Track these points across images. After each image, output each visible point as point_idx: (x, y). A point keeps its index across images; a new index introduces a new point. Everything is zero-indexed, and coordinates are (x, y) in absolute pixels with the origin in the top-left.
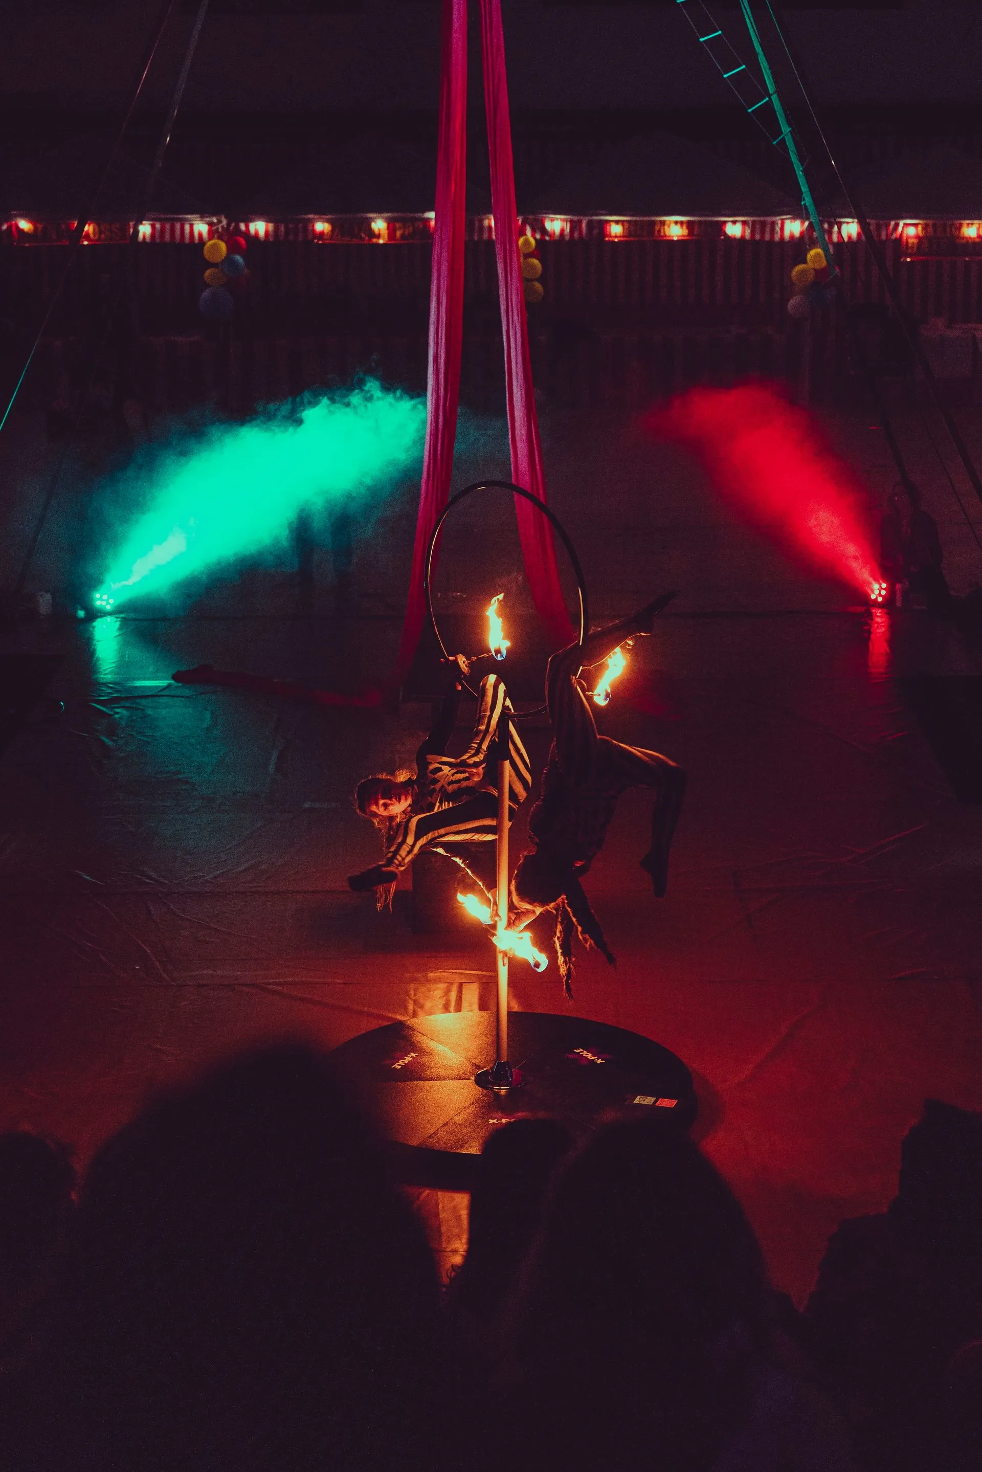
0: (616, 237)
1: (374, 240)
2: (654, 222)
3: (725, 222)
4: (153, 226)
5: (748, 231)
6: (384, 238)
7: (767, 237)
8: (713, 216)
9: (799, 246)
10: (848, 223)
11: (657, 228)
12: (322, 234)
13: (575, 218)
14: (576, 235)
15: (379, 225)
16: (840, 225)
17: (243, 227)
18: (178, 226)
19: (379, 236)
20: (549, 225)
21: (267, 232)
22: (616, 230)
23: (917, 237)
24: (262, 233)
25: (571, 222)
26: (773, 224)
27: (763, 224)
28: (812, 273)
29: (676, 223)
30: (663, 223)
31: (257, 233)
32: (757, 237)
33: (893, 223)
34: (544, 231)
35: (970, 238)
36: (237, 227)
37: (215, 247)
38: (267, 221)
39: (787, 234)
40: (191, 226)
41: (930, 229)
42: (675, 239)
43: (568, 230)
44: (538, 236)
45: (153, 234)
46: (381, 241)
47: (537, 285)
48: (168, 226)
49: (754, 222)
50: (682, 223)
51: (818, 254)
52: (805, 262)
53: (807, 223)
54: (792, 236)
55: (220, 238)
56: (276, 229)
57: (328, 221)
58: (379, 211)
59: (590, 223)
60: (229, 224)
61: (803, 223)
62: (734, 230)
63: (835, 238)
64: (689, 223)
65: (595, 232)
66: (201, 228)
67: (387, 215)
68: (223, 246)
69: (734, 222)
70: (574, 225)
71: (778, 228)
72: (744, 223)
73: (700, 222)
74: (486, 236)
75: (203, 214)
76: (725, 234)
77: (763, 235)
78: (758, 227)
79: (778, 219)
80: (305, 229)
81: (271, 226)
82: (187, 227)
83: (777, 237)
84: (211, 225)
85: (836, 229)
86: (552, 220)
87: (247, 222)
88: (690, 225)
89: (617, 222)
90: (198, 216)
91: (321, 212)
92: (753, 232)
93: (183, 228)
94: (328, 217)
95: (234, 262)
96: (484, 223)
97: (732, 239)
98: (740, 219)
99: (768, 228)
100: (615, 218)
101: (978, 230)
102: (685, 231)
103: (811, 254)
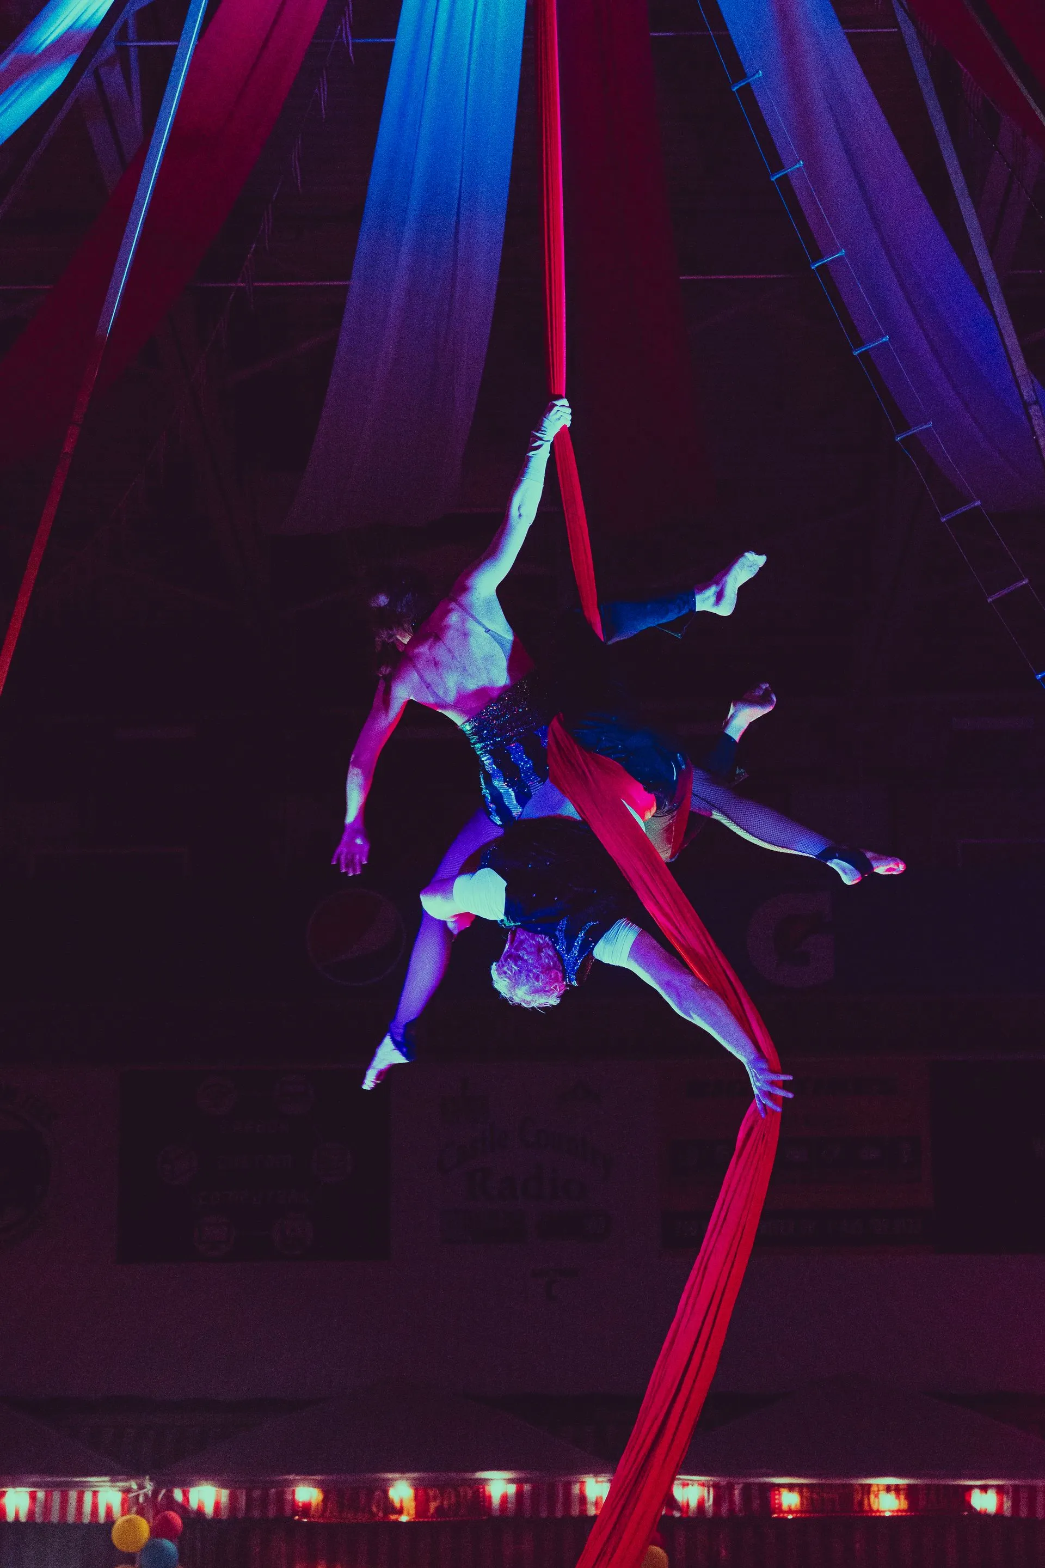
0: (790, 1511)
1: (393, 1517)
2: (851, 1489)
3: (971, 1488)
4: (33, 1496)
5: (1007, 1505)
6: (408, 1514)
7: (1040, 1511)
8: (947, 1477)
11: (858, 1497)
12: (307, 1506)
13: (723, 1481)
14: (724, 1508)
15: (401, 1492)
17: (178, 1495)
18: (73, 1495)
19: (400, 1511)
20: (679, 1493)
21: (217, 1506)
22: (789, 1500)
24: (209, 1510)
25: (716, 1486)
27: (1032, 1490)
29: (888, 1489)
30: (867, 1489)
31: (201, 1504)
32: (1024, 1513)
34: (672, 1503)
36: (169, 1497)
37: (131, 1527)
38: (220, 1483)
40: (95, 1494)
42: (888, 1514)
43: (709, 1503)
44: (662, 1511)
45: (31, 1513)
46: (404, 1518)
48: (56, 1496)
49: (1016, 1489)
50: (897, 1489)
55: (140, 1512)
56: (233, 1497)
57: (319, 1485)
58: (403, 1468)
59: (747, 1488)
60: (156, 1493)
62: (985, 1501)
64: (908, 1485)
65: (756, 1504)
66: (110, 1497)
67: (415, 1475)
68: (144, 1527)
69: (984, 1489)
70: (721, 1493)
72: (1000, 1490)
73: (927, 1487)
74: (575, 1511)
75: (115, 1475)
76: (971, 1508)
77: (1033, 1507)
78: (1023, 1495)
80: (281, 1495)
81: (224, 1494)
82: (88, 1497)
84: (127, 1491)
86: (685, 1485)
87: (186, 1485)
88: (910, 1493)
89: (791, 1487)
90: (107, 1479)
91: (306, 1471)
92: (1015, 1506)
93: (80, 1500)
94: (318, 1478)
95: (162, 1551)
96: (576, 1489)
97: (982, 1516)
98: (993, 1482)
99: (1040, 1497)
100: (787, 1481)
102: (904, 1504)
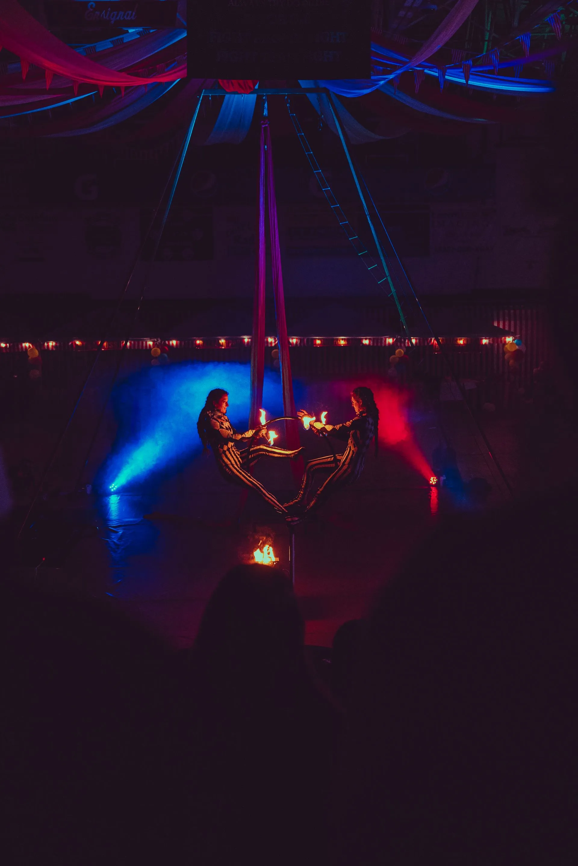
0: (318, 345)
1: (220, 347)
2: (333, 339)
3: (362, 339)
4: (131, 343)
5: (371, 342)
6: (224, 347)
7: (379, 344)
8: (357, 336)
9: (392, 348)
10: (412, 339)
11: (335, 341)
12: (199, 345)
13: (302, 338)
14: (302, 344)
15: (222, 341)
16: (409, 339)
17: (167, 342)
18: (141, 342)
19: (222, 346)
20: (291, 341)
21: (177, 345)
22: (318, 342)
24: (175, 345)
25: (300, 339)
26: (382, 339)
27: (378, 339)
28: (398, 359)
29: (342, 339)
30: (337, 339)
31: (173, 344)
32: (375, 345)
33: (430, 339)
34: (289, 343)
35: (460, 344)
36: (165, 342)
37: (156, 350)
38: (177, 340)
39: (387, 343)
40: (146, 343)
41: (444, 341)
42: (342, 345)
43: (299, 342)
44: (287, 345)
45: (130, 346)
46: (223, 348)
48: (136, 343)
49: (373, 338)
50: (345, 339)
51: (400, 351)
52: (395, 355)
53: (395, 340)
54: (389, 344)
55: (158, 347)
56: (181, 343)
57: (202, 340)
58: (223, 335)
59: (308, 339)
60: (161, 342)
61: (393, 339)
62: (366, 342)
63: (406, 345)
64: (347, 339)
65: (310, 343)
66: (150, 343)
67: (225, 337)
68: (159, 350)
69: (366, 339)
70: (302, 341)
71: (383, 341)
72: (370, 339)
73: (352, 339)
75: (151, 337)
76: (362, 343)
77: (377, 344)
78: (375, 340)
79: (383, 337)
80: (192, 343)
81: (178, 342)
82: (144, 343)
83: (383, 345)
84: (154, 342)
85: (407, 341)
86: (292, 339)
87: (169, 341)
89: (319, 339)
90: (149, 338)
91: (199, 337)
92: (373, 343)
93: (142, 343)
94: (202, 338)
95: (163, 356)
96: (266, 340)
97: (366, 345)
98: (368, 337)
99: (379, 341)
100: (317, 338)
101: (464, 341)
102: (346, 343)
103: (397, 351)
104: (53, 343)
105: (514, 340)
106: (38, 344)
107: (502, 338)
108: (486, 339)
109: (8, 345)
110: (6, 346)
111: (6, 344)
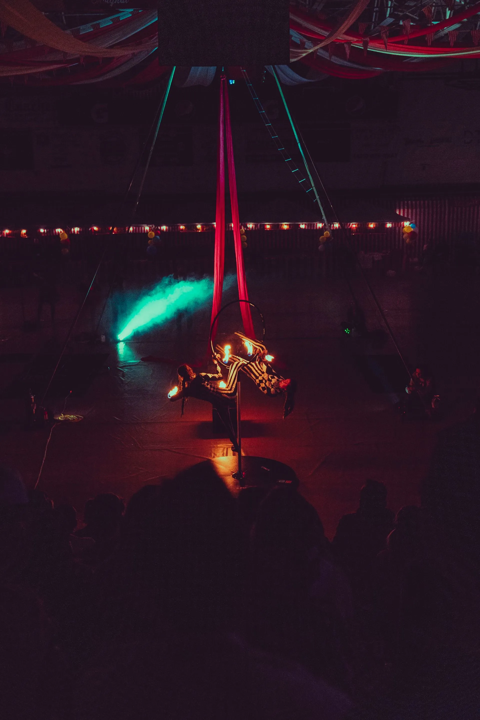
0: (268, 229)
1: (198, 231)
2: (279, 224)
3: (300, 224)
4: (133, 228)
5: (307, 227)
7: (312, 228)
8: (296, 222)
9: (322, 230)
10: (335, 224)
11: (280, 226)
12: (182, 229)
13: (256, 224)
14: (256, 228)
15: (199, 227)
16: (333, 224)
17: (159, 228)
18: (140, 228)
19: (199, 230)
20: (248, 226)
21: (166, 229)
22: (268, 227)
23: (356, 227)
24: (165, 229)
26: (314, 224)
27: (311, 224)
28: (325, 239)
30: (282, 225)
31: (163, 230)
32: (309, 228)
33: (349, 224)
34: (247, 228)
35: (371, 228)
36: (158, 228)
37: (151, 234)
38: (166, 226)
39: (318, 227)
41: (359, 225)
42: (285, 229)
43: (254, 227)
44: (245, 229)
45: (133, 231)
46: (200, 231)
47: (246, 243)
48: (137, 228)
49: (308, 224)
50: (287, 225)
51: (327, 233)
52: (323, 235)
53: (323, 224)
54: (319, 228)
55: (153, 231)
56: (169, 228)
57: (184, 226)
58: (199, 222)
59: (260, 225)
60: (155, 227)
61: (322, 224)
62: (302, 226)
63: (332, 228)
65: (262, 228)
66: (147, 228)
67: (201, 224)
68: (153, 234)
69: (303, 224)
70: (256, 226)
71: (315, 226)
72: (305, 224)
73: (292, 224)
74: (231, 229)
75: (148, 224)
76: (300, 228)
79: (315, 223)
80: (177, 228)
81: (167, 227)
82: (143, 228)
83: (315, 228)
84: (150, 227)
85: (332, 225)
86: (249, 224)
87: (160, 226)
88: (289, 225)
89: (268, 225)
90: (146, 225)
91: (182, 224)
92: (308, 227)
93: (142, 228)
94: (184, 224)
95: (157, 238)
96: (230, 225)
97: (302, 229)
98: (304, 223)
99: (312, 226)
100: (267, 223)
101: (373, 225)
102: (288, 227)
103: (325, 233)
104: (77, 229)
105: (410, 224)
106: (67, 230)
107: (401, 223)
108: (389, 223)
109: (46, 230)
110: (44, 232)
111: (44, 230)
